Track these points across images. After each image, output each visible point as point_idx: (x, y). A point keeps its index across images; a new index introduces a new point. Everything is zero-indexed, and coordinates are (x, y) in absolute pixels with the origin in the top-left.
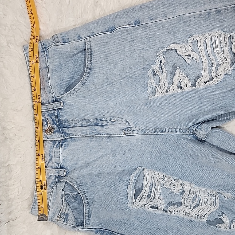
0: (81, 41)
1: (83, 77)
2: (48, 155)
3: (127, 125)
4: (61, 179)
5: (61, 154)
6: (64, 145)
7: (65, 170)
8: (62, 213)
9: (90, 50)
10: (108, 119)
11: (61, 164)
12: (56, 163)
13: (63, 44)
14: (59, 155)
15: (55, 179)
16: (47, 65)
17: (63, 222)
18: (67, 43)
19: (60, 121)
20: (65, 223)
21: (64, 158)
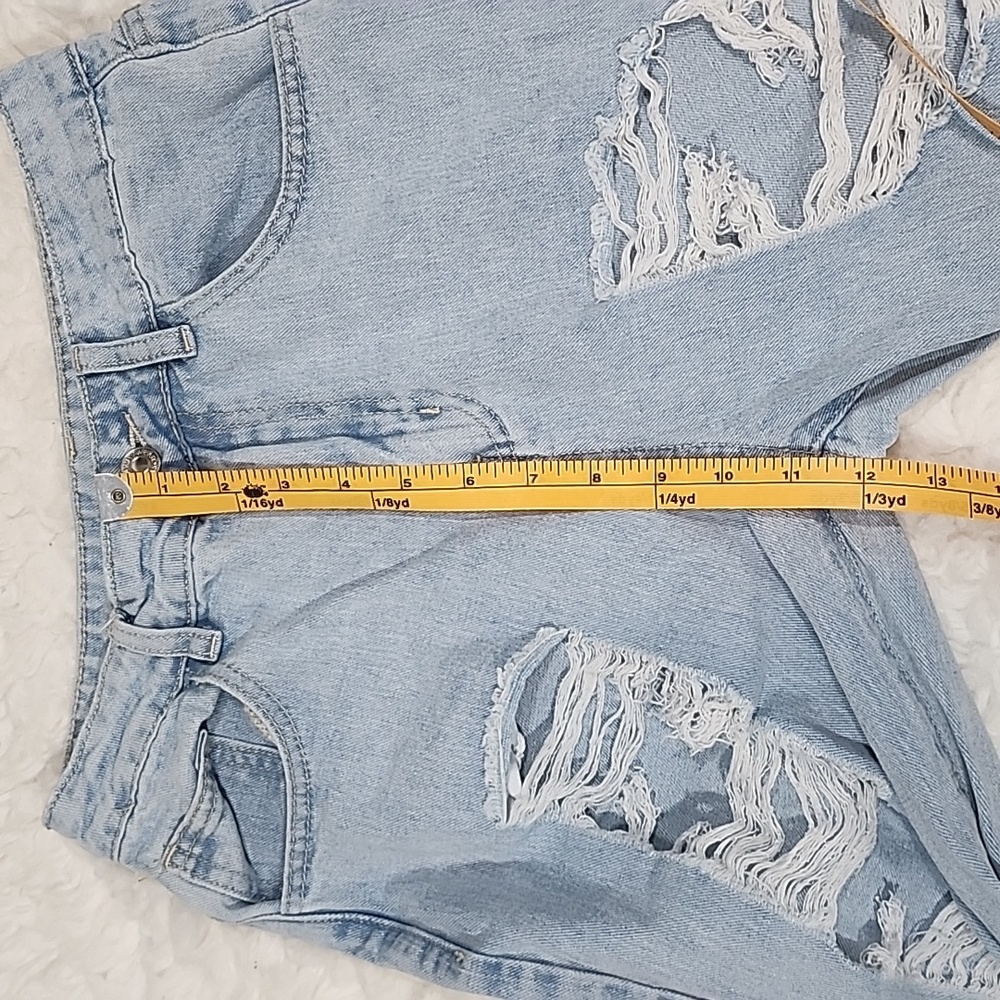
0: (250, 27)
1: (278, 204)
2: (138, 575)
3: (492, 431)
4: (199, 676)
5: (192, 560)
7: (213, 632)
8: (190, 832)
9: (290, 69)
10: (407, 405)
11: (198, 604)
12: (172, 603)
13: (168, 52)
14: (185, 564)
15: (174, 671)
16: (105, 154)
17: (187, 876)
18: (186, 46)
19: (182, 418)
20: (195, 881)
21: (208, 579)
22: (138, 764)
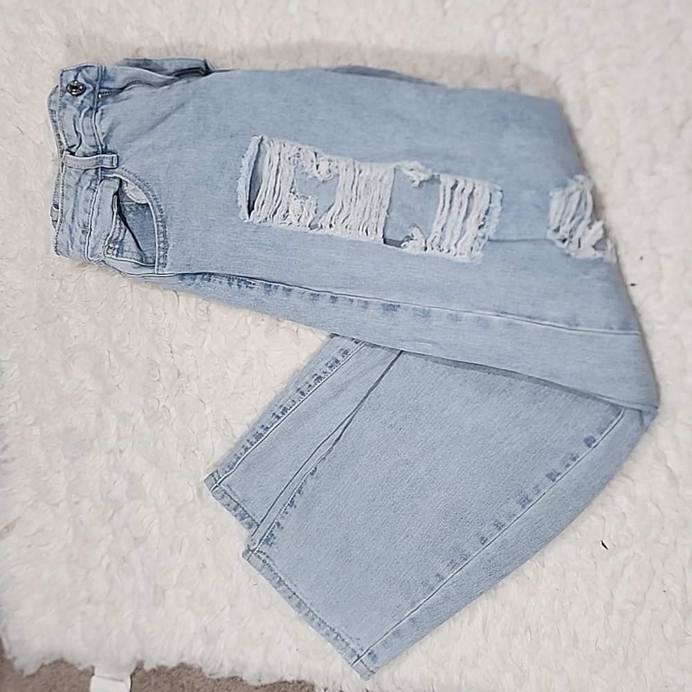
2: (75, 135)
4: (109, 174)
6: (100, 112)
7: (113, 155)
8: (113, 239)
11: (102, 145)
14: (93, 130)
15: (96, 173)
17: (114, 257)
20: (118, 258)
21: (105, 135)
22: (89, 214)
